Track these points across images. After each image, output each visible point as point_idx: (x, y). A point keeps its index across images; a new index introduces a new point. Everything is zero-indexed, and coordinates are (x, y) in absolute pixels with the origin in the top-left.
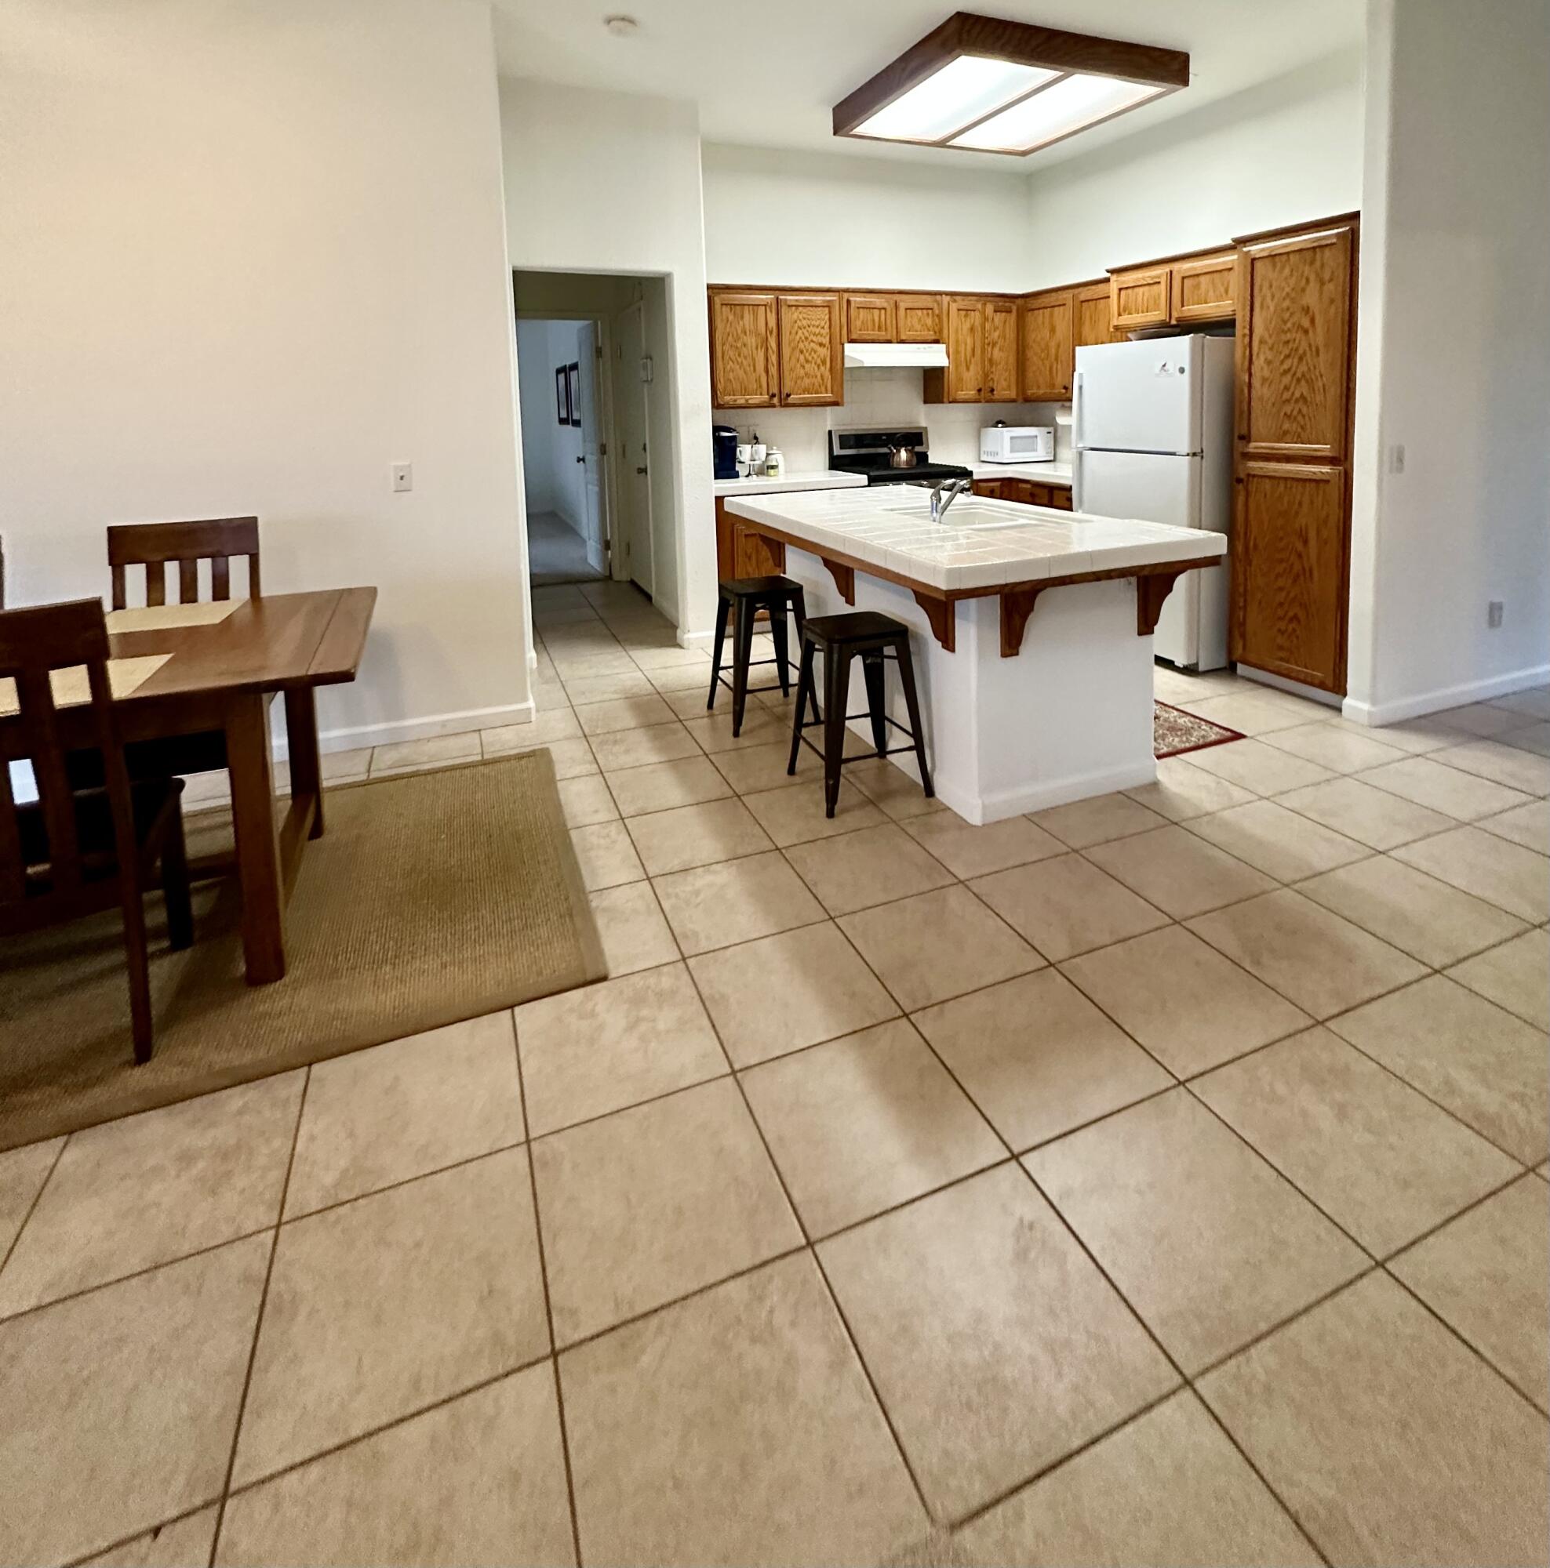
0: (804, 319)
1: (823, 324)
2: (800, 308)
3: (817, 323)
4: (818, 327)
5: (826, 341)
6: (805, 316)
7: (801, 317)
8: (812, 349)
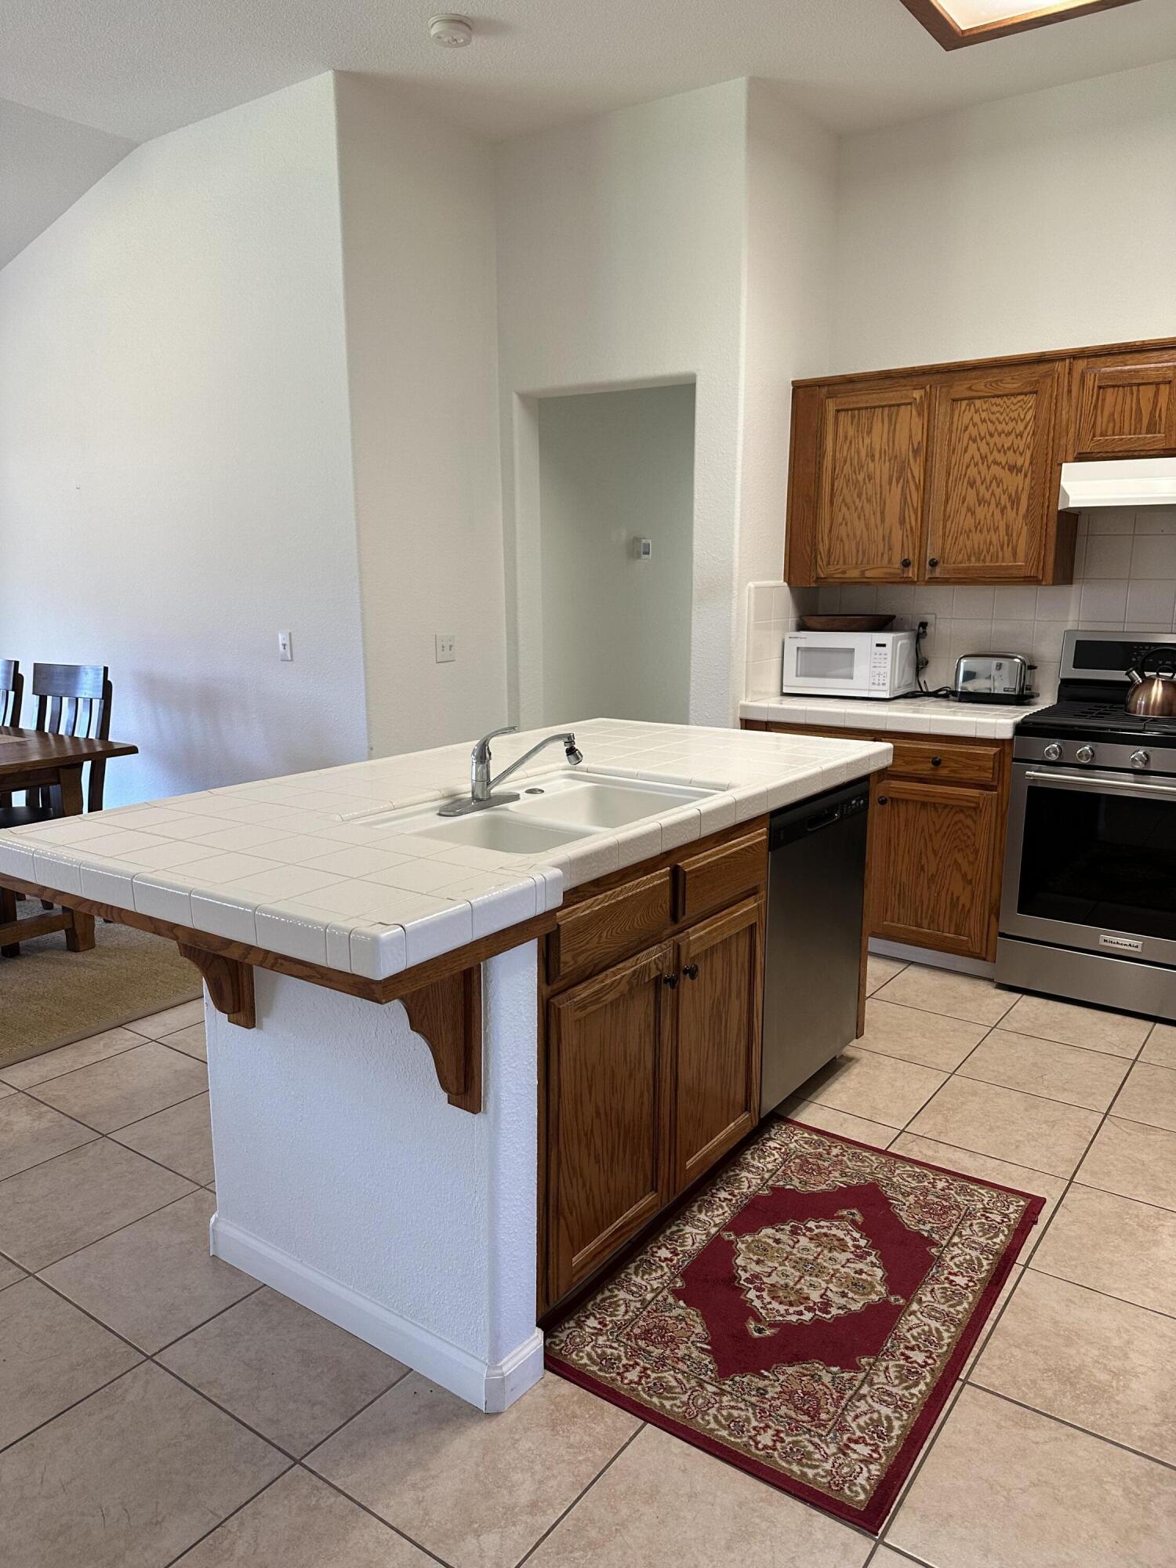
0: (983, 421)
1: (1020, 427)
2: (978, 403)
3: (1007, 429)
4: (1008, 434)
5: (1024, 461)
6: (984, 415)
7: (976, 419)
8: (995, 478)
